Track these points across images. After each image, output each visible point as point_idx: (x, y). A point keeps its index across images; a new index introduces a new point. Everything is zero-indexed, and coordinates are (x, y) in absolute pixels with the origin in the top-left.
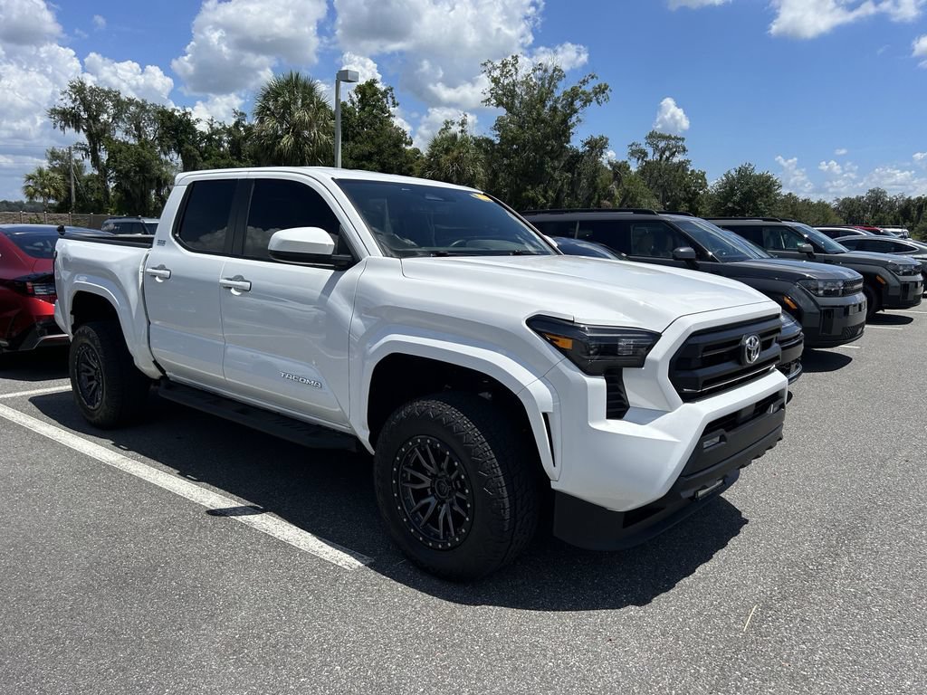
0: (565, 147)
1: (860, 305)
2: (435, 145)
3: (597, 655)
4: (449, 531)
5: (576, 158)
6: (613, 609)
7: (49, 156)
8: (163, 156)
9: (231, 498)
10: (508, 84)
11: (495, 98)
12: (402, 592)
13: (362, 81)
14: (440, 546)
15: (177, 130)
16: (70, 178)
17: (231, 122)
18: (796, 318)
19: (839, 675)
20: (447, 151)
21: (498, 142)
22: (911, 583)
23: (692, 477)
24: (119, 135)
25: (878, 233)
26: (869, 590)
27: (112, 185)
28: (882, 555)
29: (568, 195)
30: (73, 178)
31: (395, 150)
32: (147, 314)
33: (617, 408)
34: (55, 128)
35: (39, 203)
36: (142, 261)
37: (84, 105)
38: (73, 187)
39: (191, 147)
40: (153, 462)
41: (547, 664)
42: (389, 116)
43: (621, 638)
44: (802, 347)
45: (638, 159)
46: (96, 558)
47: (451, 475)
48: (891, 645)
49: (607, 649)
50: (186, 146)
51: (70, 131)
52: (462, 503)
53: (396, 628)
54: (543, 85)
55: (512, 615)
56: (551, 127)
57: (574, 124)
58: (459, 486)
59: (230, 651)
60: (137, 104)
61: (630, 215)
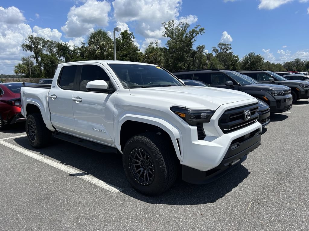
0: (191, 49)
1: (290, 98)
2: (147, 51)
3: (197, 220)
4: (148, 179)
5: (194, 53)
6: (203, 204)
7: (22, 60)
8: (59, 58)
9: (77, 170)
10: (171, 30)
11: (167, 34)
12: (132, 200)
13: (123, 31)
14: (145, 184)
15: (63, 50)
16: (29, 67)
17: (80, 46)
18: (267, 104)
19: (279, 225)
20: (151, 52)
21: (168, 49)
22: (306, 193)
23: (228, 159)
24: (45, 52)
25: (297, 73)
26: (291, 195)
27: (43, 68)
28: (296, 183)
29: (192, 65)
30: (30, 67)
31: (134, 53)
32: (49, 110)
33: (201, 136)
34: (24, 50)
35: (20, 75)
36: (48, 93)
37: (33, 43)
38: (30, 69)
39: (68, 55)
40: (52, 159)
41: (180, 223)
42: (132, 42)
43: (205, 214)
44: (270, 113)
45: (216, 52)
46: (32, 191)
47: (147, 160)
48: (298, 214)
49: (200, 218)
50: (66, 54)
51: (29, 51)
52: (151, 170)
53: (130, 212)
54: (182, 29)
55: (169, 207)
56: (186, 43)
57: (193, 42)
58: (150, 164)
59: (74, 221)
60: (50, 42)
61: (211, 71)
